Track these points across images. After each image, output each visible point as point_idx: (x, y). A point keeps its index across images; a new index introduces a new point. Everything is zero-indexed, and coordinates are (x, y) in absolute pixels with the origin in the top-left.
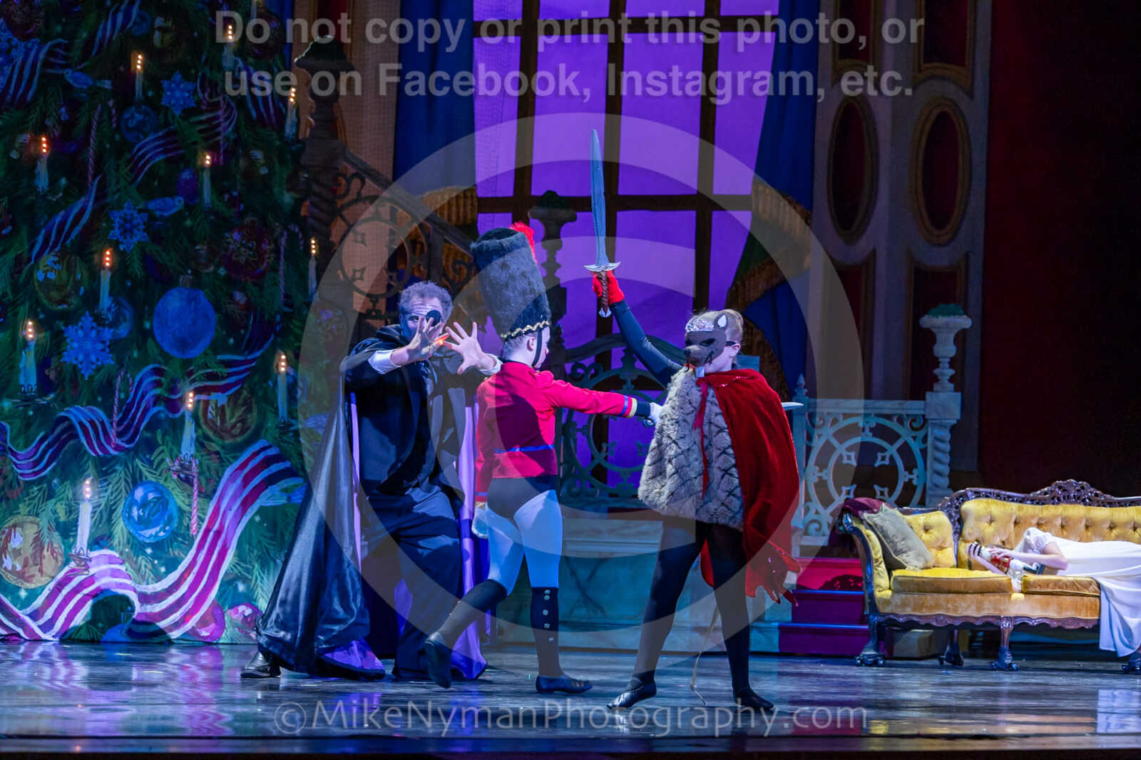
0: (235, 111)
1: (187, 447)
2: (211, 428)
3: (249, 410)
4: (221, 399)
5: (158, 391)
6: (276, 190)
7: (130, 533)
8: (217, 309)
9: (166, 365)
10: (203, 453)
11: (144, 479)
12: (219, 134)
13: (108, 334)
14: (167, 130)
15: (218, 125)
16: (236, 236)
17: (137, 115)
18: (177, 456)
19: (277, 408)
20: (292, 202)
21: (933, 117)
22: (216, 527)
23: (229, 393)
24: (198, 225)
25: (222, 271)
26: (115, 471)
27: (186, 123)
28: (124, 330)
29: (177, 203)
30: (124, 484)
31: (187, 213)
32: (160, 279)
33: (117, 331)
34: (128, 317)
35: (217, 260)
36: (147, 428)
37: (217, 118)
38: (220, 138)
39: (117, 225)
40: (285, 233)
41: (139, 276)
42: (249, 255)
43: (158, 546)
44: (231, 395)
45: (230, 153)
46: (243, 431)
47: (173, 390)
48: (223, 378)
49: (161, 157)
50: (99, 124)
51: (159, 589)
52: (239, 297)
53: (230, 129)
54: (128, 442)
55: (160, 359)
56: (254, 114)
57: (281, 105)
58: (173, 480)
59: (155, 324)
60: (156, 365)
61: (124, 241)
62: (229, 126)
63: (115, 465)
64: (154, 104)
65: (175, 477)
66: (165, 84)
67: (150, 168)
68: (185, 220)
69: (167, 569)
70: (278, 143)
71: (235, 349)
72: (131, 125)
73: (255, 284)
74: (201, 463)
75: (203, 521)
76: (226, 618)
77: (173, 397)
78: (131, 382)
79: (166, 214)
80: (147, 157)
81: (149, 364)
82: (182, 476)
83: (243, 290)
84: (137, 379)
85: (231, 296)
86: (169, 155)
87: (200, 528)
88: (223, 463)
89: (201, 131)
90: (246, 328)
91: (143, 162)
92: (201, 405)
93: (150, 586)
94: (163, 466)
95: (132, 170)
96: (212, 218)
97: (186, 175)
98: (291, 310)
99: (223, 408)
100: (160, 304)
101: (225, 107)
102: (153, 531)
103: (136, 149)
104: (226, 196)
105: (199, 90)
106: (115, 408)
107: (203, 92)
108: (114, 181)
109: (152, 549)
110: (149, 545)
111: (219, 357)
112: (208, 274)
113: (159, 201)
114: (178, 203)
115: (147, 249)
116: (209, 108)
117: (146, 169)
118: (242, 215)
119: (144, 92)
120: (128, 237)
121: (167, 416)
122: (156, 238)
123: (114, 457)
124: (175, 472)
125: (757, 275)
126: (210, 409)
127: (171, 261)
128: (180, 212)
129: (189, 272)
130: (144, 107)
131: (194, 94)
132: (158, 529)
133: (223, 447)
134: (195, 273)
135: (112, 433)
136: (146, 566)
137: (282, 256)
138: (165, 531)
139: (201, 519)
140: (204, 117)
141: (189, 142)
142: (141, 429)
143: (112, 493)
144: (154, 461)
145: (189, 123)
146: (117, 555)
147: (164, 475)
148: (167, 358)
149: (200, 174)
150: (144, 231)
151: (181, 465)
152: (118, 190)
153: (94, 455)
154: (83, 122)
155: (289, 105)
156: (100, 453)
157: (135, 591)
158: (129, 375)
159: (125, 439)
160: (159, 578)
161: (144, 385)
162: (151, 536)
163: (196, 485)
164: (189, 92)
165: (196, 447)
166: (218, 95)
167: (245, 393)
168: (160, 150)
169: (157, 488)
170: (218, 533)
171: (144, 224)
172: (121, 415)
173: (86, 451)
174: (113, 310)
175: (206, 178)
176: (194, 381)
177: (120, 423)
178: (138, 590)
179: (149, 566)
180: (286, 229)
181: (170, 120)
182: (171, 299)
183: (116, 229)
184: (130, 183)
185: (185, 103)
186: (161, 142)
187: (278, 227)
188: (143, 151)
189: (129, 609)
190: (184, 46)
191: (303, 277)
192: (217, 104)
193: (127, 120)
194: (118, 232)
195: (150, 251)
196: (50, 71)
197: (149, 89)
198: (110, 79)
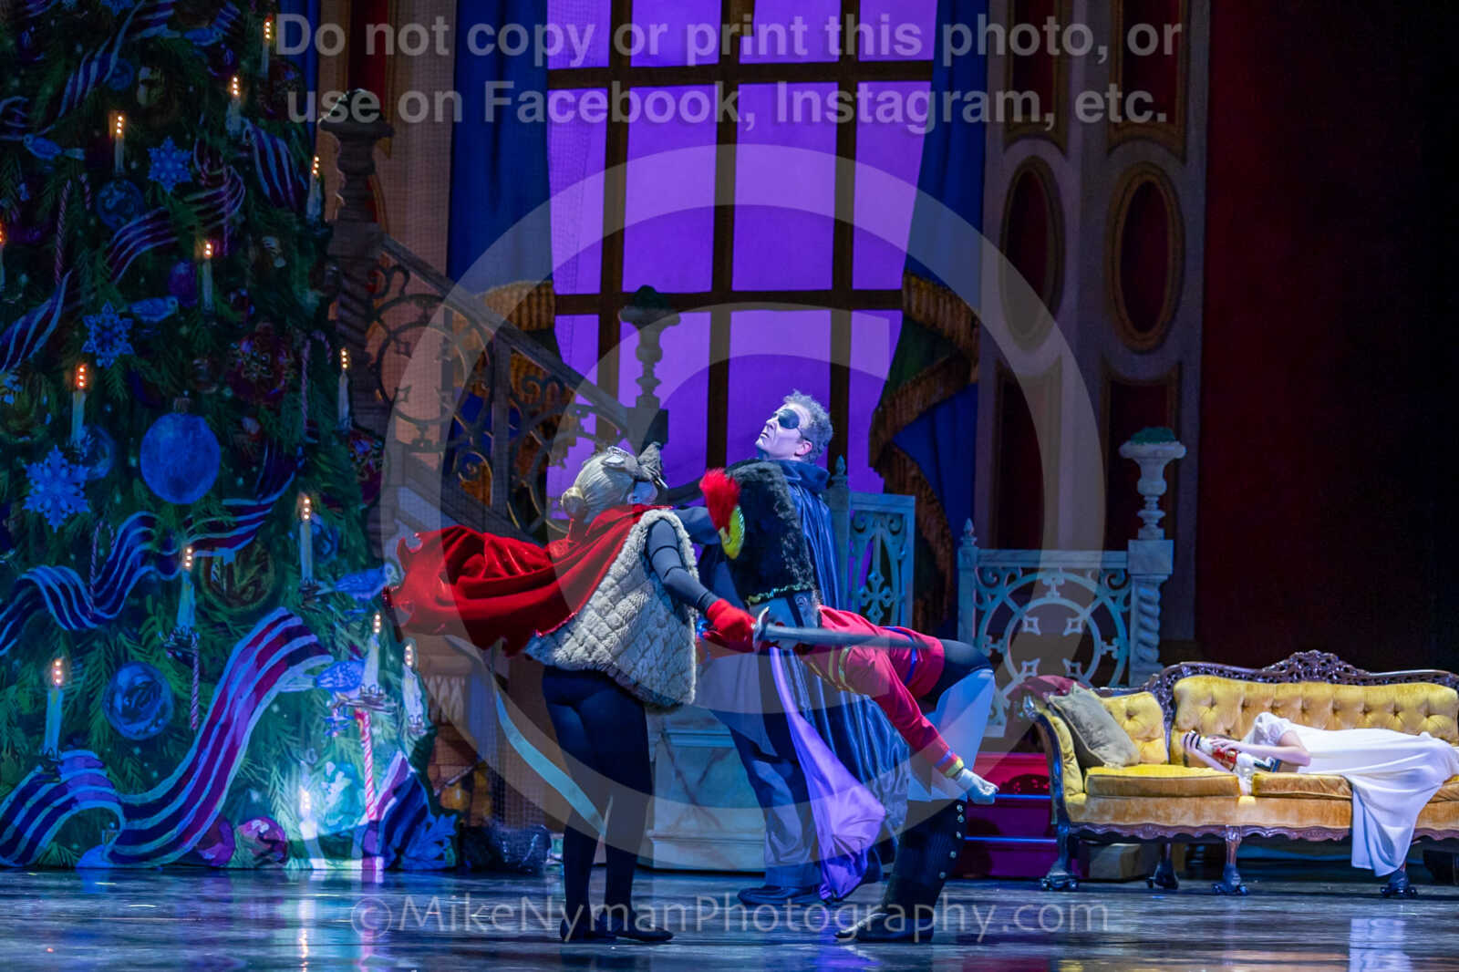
0: (243, 186)
1: (185, 615)
2: (214, 592)
3: (264, 569)
4: (226, 555)
5: (148, 546)
6: (296, 287)
7: (112, 728)
8: (222, 439)
9: (156, 513)
10: (205, 625)
11: (130, 659)
12: (222, 216)
13: (82, 474)
14: (156, 211)
15: (222, 204)
16: (244, 346)
17: (116, 193)
18: (172, 631)
19: (299, 567)
20: (317, 302)
21: (1135, 187)
22: (222, 720)
23: (240, 547)
24: (198, 331)
25: (228, 393)
26: (93, 649)
27: (180, 203)
28: (102, 468)
29: (170, 306)
30: (103, 664)
31: (182, 318)
32: (150, 402)
33: (94, 471)
34: (108, 451)
35: (221, 379)
36: (134, 594)
37: (220, 195)
38: (223, 221)
39: (92, 334)
40: (308, 343)
41: (121, 399)
42: (262, 370)
43: (149, 744)
44: (241, 550)
45: (236, 241)
46: (256, 597)
47: (167, 545)
48: (231, 529)
49: (149, 247)
50: (69, 204)
51: (150, 800)
52: (251, 425)
53: (237, 209)
54: (110, 611)
55: (149, 504)
56: (267, 191)
57: (301, 179)
58: (166, 658)
59: (142, 461)
60: (144, 513)
61: (103, 354)
62: (236, 204)
63: (91, 642)
64: (138, 180)
65: (170, 656)
66: (153, 152)
67: (135, 261)
68: (180, 325)
69: (159, 773)
70: (298, 228)
71: (246, 493)
72: (110, 205)
73: (269, 409)
74: (203, 638)
75: (206, 712)
76: (236, 836)
77: (167, 553)
78: (112, 534)
79: (156, 320)
80: (131, 246)
81: (134, 512)
82: (179, 654)
83: (255, 416)
84: (120, 532)
85: (240, 424)
86: (159, 243)
87: (201, 721)
88: (231, 637)
89: (199, 213)
90: (258, 464)
91: (125, 253)
92: (202, 564)
93: (139, 796)
94: (155, 642)
95: (110, 264)
96: (214, 324)
97: (181, 269)
98: (316, 442)
99: (230, 567)
100: (149, 435)
101: (229, 182)
102: (141, 726)
103: (116, 237)
104: (233, 296)
105: (195, 159)
106: (92, 568)
107: (201, 163)
108: (88, 278)
109: (142, 748)
110: (137, 743)
111: (226, 502)
112: (210, 396)
113: (147, 303)
115: (132, 365)
116: (210, 184)
117: (129, 262)
118: (252, 320)
119: (126, 163)
120: (108, 349)
121: (159, 579)
122: (143, 349)
123: (91, 631)
124: (169, 650)
125: (910, 392)
126: (214, 568)
127: (163, 379)
128: (173, 317)
129: (186, 393)
130: (125, 183)
131: (189, 166)
132: (148, 722)
133: (231, 617)
134: (194, 394)
135: (89, 600)
136: (133, 771)
137: (304, 373)
138: (157, 725)
139: (203, 710)
140: (202, 195)
141: (184, 227)
142: (126, 594)
143: (89, 678)
144: (141, 636)
145: (185, 203)
146: (96, 756)
147: (156, 654)
148: (158, 503)
149: (199, 266)
150: (129, 340)
151: (178, 641)
152: (94, 290)
153: (65, 628)
154: (48, 202)
155: (311, 179)
156: (74, 627)
157: (119, 803)
158: (109, 526)
159: (109, 604)
160: (150, 785)
161: (129, 538)
162: (138, 733)
163: (196, 666)
164: (183, 163)
165: (196, 617)
166: (220, 166)
167: (258, 547)
168: (147, 237)
169: (147, 670)
170: (225, 728)
171: (128, 332)
172: (100, 577)
173: (55, 624)
174: (89, 443)
175: (206, 271)
176: (193, 532)
177: (98, 588)
178: (124, 801)
179: (138, 770)
180: (309, 337)
181: (160, 198)
182: (162, 427)
183: (92, 339)
184: (109, 281)
185: (178, 177)
186: (148, 227)
187: (299, 335)
188: (125, 238)
189: (113, 825)
190: (177, 104)
191: (332, 400)
192: (221, 176)
193: (104, 200)
194: (94, 343)
195: (135, 367)
196: (5, 137)
197: (132, 159)
198: (82, 148)
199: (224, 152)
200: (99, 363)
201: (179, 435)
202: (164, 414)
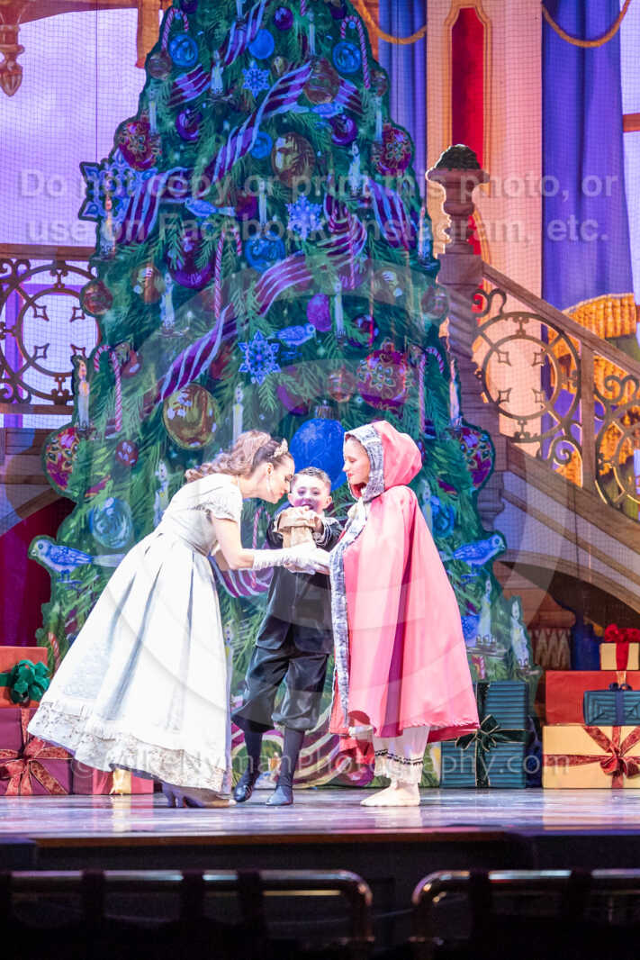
0: (364, 231)
6: (412, 312)
12: (349, 257)
15: (348, 247)
16: (371, 362)
17: (262, 242)
20: (429, 324)
24: (332, 351)
25: (359, 400)
26: (256, 612)
27: (314, 247)
29: (308, 331)
31: (320, 341)
35: (353, 389)
37: (346, 239)
38: (350, 261)
39: (247, 357)
40: (424, 357)
41: (273, 411)
42: (386, 381)
45: (361, 277)
49: (291, 284)
50: (224, 253)
53: (360, 251)
57: (412, 223)
61: (256, 373)
62: (358, 248)
63: (256, 606)
66: (290, 208)
67: (279, 296)
68: (317, 347)
70: (411, 263)
72: (256, 252)
73: (394, 412)
79: (297, 343)
80: (275, 285)
86: (299, 281)
89: (330, 254)
91: (270, 291)
95: (259, 300)
96: (346, 344)
97: (317, 302)
98: (433, 437)
100: (295, 437)
101: (354, 228)
103: (263, 277)
104: (360, 321)
105: (325, 211)
107: (330, 213)
108: (242, 312)
112: (345, 404)
113: (290, 330)
114: (310, 331)
115: (280, 381)
116: (337, 231)
117: (274, 298)
118: (376, 340)
119: (269, 218)
120: (259, 369)
123: (256, 597)
127: (305, 392)
128: (312, 341)
129: (325, 402)
130: (269, 233)
131: (320, 217)
134: (331, 403)
137: (421, 382)
140: (331, 240)
141: (318, 266)
145: (318, 247)
149: (331, 299)
150: (276, 361)
152: (247, 321)
153: (234, 596)
154: (206, 252)
156: (240, 594)
158: (266, 513)
164: (315, 215)
166: (345, 216)
168: (289, 276)
171: (275, 354)
175: (337, 303)
180: (425, 352)
181: (297, 244)
182: (307, 431)
183: (247, 361)
184: (259, 313)
185: (311, 227)
186: (289, 268)
187: (416, 352)
188: (271, 278)
189: (276, 754)
190: (307, 166)
191: (444, 402)
192: (346, 225)
193: (253, 247)
194: (249, 364)
195: (283, 383)
196: (170, 201)
197: (273, 213)
198: (232, 206)
199: (348, 204)
200: (253, 380)
201: (321, 436)
202: (307, 420)
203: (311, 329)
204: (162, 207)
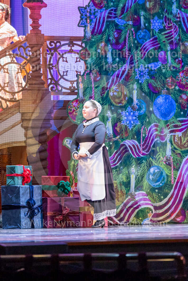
0: (178, 29)
1: (168, 152)
2: (177, 145)
4: (179, 134)
5: (156, 133)
7: (149, 185)
8: (176, 102)
9: (159, 123)
10: (174, 154)
11: (153, 165)
13: (137, 113)
14: (154, 38)
15: (172, 34)
16: (181, 74)
17: (142, 33)
18: (165, 156)
22: (181, 181)
24: (167, 71)
25: (177, 88)
26: (143, 162)
27: (160, 35)
28: (143, 111)
30: (146, 167)
32: (155, 92)
33: (140, 112)
34: (144, 107)
35: (175, 84)
36: (154, 146)
37: (172, 32)
38: (173, 39)
39: (138, 74)
41: (147, 92)
43: (160, 189)
44: (183, 133)
45: (177, 44)
47: (162, 132)
48: (180, 127)
49: (152, 48)
50: (129, 37)
51: (161, 204)
52: (184, 97)
53: (177, 36)
55: (157, 121)
56: (185, 29)
58: (163, 164)
59: (154, 109)
60: (155, 123)
62: (176, 34)
63: (142, 160)
64: (148, 29)
65: (165, 163)
66: (152, 21)
69: (164, 197)
71: (184, 116)
72: (140, 37)
74: (174, 158)
75: (176, 179)
76: (186, 214)
77: (162, 134)
78: (147, 130)
79: (156, 68)
80: (147, 48)
81: (153, 123)
82: (167, 163)
83: (185, 94)
84: (149, 129)
85: (181, 97)
86: (155, 47)
87: (175, 182)
88: (182, 157)
89: (166, 37)
90: (187, 108)
92: (173, 137)
93: (158, 203)
94: (160, 160)
99: (180, 137)
100: (155, 101)
101: (174, 27)
102: (158, 183)
103: (143, 45)
104: (177, 60)
106: (141, 140)
107: (166, 23)
108: (136, 58)
109: (158, 190)
110: (156, 189)
111: (178, 119)
112: (172, 89)
113: (153, 64)
114: (160, 64)
116: (168, 29)
117: (147, 53)
118: (183, 67)
119: (145, 25)
120: (142, 78)
121: (160, 141)
122: (152, 77)
123: (142, 158)
126: (176, 138)
128: (160, 67)
129: (165, 89)
130: (144, 30)
132: (159, 183)
133: (181, 152)
134: (167, 89)
135: (141, 149)
136: (156, 196)
138: (162, 183)
140: (166, 32)
141: (162, 41)
142: (151, 147)
143: (142, 171)
144: (156, 158)
145: (162, 35)
146: (145, 193)
147: (161, 163)
148: (159, 121)
149: (167, 53)
150: (148, 75)
151: (167, 159)
152: (138, 61)
153: (135, 157)
154: (123, 37)
156: (137, 157)
157: (152, 206)
158: (146, 128)
159: (146, 151)
160: (161, 200)
161: (151, 131)
162: (157, 185)
163: (172, 166)
164: (161, 23)
165: (172, 152)
166: (171, 23)
168: (152, 45)
169: (158, 168)
170: (182, 183)
171: (148, 72)
172: (144, 142)
173: (132, 156)
174: (138, 104)
175: (169, 53)
176: (170, 128)
177: (143, 145)
178: (154, 205)
179: (157, 196)
181: (155, 34)
182: (159, 99)
184: (142, 58)
185: (159, 27)
186: (152, 42)
188: (145, 46)
189: (151, 212)
190: (158, 6)
192: (172, 26)
193: (139, 35)
194: (138, 76)
195: (150, 82)
196: (110, 19)
197: (146, 23)
198: (132, 21)
199: (172, 19)
200: (140, 82)
201: (164, 101)
202: (159, 95)
203: (160, 63)
204: (107, 21)
